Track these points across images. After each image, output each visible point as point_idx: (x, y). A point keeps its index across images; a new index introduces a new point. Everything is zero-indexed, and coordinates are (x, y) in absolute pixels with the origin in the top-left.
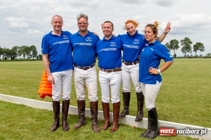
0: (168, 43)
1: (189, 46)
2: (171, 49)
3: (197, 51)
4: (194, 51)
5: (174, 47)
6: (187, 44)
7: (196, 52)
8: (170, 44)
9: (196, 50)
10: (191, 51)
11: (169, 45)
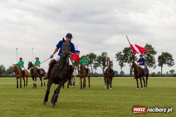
0: (121, 53)
1: (152, 57)
2: (126, 62)
3: (164, 65)
4: (159, 65)
5: (129, 59)
6: (149, 55)
7: (162, 67)
8: (123, 54)
9: (162, 64)
10: (154, 65)
11: (122, 56)
